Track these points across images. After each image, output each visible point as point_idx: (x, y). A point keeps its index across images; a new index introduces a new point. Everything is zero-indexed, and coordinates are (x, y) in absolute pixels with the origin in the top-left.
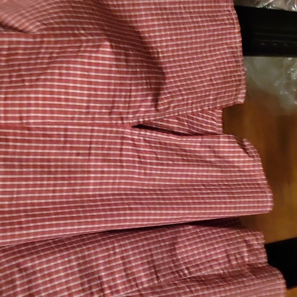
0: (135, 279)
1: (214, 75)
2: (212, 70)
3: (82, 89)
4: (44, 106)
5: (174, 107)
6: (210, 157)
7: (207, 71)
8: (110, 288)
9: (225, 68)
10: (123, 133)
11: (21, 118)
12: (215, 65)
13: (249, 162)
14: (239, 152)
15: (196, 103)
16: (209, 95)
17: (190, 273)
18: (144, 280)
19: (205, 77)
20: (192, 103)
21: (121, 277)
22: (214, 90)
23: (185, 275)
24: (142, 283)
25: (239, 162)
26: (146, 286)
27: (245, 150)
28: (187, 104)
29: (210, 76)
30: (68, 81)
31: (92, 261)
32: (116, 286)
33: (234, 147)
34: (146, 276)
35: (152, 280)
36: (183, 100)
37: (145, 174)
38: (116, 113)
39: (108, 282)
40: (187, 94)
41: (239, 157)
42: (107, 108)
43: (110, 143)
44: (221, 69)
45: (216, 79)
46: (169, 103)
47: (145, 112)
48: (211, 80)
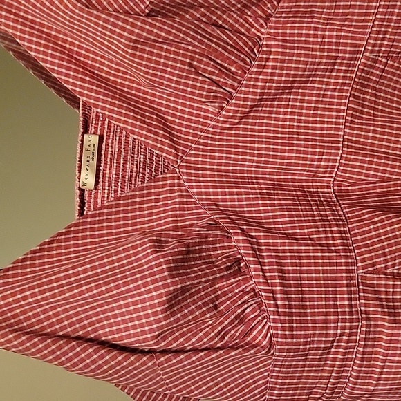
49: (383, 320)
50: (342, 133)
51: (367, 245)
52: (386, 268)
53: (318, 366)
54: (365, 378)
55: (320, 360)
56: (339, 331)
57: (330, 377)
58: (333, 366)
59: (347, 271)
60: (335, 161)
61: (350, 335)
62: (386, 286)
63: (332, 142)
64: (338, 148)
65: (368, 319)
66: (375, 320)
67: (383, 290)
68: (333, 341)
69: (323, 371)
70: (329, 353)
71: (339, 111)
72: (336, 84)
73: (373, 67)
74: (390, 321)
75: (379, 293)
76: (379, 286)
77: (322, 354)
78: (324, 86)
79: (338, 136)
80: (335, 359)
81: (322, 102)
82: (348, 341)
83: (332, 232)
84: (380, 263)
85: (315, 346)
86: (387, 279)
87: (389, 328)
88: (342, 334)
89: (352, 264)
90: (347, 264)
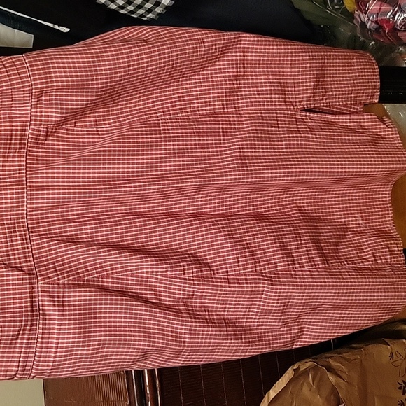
0: (314, 261)
1: (356, 80)
2: (356, 76)
3: (266, 87)
4: (246, 99)
5: (326, 99)
6: (358, 129)
7: (352, 76)
8: (299, 264)
9: (365, 76)
10: (295, 115)
11: (235, 108)
12: (358, 73)
13: (388, 131)
14: (379, 125)
15: (342, 98)
16: (351, 94)
17: (348, 264)
18: (319, 263)
19: (350, 80)
20: (339, 98)
21: (306, 259)
22: (355, 90)
23: (345, 265)
24: (318, 265)
25: (381, 132)
26: (320, 266)
27: (384, 124)
28: (335, 98)
29: (354, 80)
30: (257, 83)
31: (288, 246)
32: (302, 263)
33: (376, 122)
34: (321, 260)
35: (325, 264)
36: (332, 95)
37: (316, 138)
38: (288, 102)
39: (298, 260)
40: (336, 91)
41: (380, 128)
42: (282, 98)
43: (289, 121)
44: (362, 76)
45: (357, 83)
46: (323, 96)
47: (307, 101)
48: (354, 83)
49: (54, 315)
50: (24, 179)
51: (45, 266)
52: (59, 279)
53: (10, 348)
54: (46, 357)
55: (11, 344)
56: (23, 323)
57: (20, 357)
58: (21, 348)
59: (30, 283)
60: (23, 202)
61: (32, 325)
62: (58, 292)
63: (19, 185)
64: (23, 188)
65: (44, 315)
66: (50, 315)
67: (56, 295)
68: (19, 330)
69: (14, 352)
70: (17, 339)
71: (20, 165)
72: (15, 148)
73: (39, 135)
74: (59, 315)
75: (53, 297)
76: (53, 292)
77: (12, 340)
78: (8, 151)
79: (22, 181)
80: (22, 343)
81: (7, 161)
82: (30, 330)
83: (19, 258)
84: (53, 276)
85: (6, 334)
86: (59, 288)
87: (59, 320)
88: (26, 326)
89: (33, 279)
90: (30, 279)
